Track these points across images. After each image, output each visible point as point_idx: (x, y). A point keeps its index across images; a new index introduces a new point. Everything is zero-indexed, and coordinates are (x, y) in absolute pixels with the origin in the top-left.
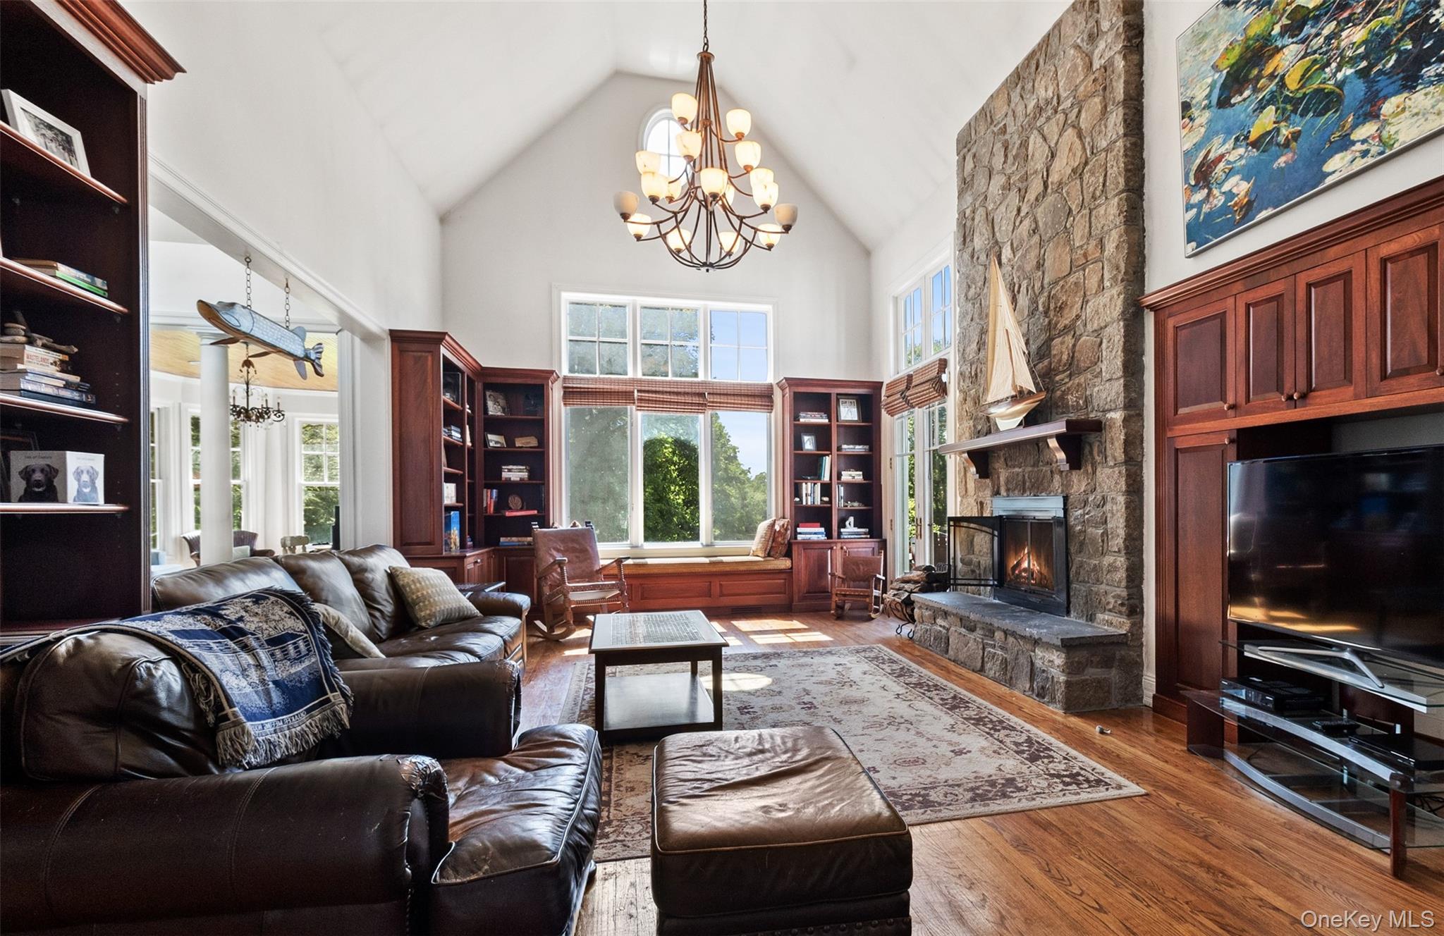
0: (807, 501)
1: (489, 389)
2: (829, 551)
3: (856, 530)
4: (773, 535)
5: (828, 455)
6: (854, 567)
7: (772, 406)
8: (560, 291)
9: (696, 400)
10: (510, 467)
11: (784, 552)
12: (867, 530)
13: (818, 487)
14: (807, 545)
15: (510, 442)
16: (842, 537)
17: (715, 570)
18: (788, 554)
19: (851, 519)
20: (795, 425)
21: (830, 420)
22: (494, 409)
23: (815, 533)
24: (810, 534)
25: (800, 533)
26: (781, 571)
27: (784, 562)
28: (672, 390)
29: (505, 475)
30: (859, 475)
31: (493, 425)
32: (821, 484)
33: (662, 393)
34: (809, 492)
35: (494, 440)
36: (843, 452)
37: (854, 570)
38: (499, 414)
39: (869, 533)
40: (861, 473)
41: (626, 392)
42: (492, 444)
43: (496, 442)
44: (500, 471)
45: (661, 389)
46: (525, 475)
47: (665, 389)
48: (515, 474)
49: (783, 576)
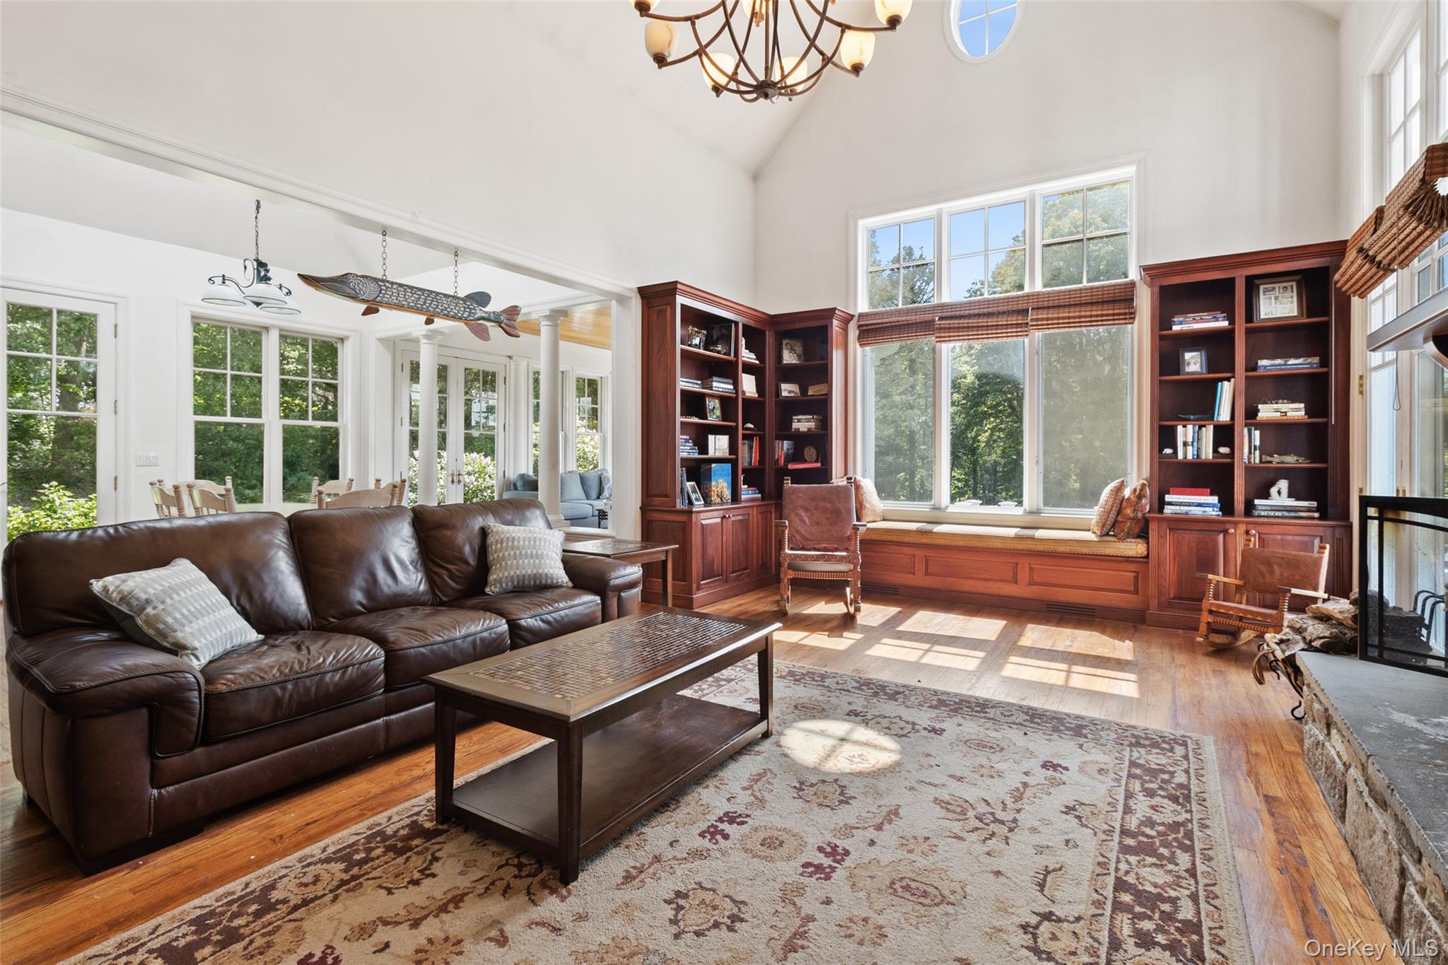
0: (1186, 453)
1: (785, 337)
2: (1221, 537)
3: (1292, 502)
4: (1119, 504)
5: (1228, 379)
6: (1263, 568)
7: (1133, 313)
8: (857, 219)
9: (1014, 320)
10: (800, 417)
11: (1137, 530)
12: (1315, 504)
13: (1208, 433)
14: (1181, 524)
15: (804, 390)
16: (1256, 513)
17: (1021, 547)
18: (1143, 535)
19: (1283, 485)
20: (1162, 338)
21: (1232, 322)
22: (789, 358)
23: (1200, 505)
24: (1189, 505)
25: (1170, 504)
26: (1128, 559)
27: (1133, 546)
28: (982, 311)
29: (795, 425)
30: (1298, 410)
31: (788, 374)
32: (1215, 427)
33: (970, 316)
34: (1190, 439)
35: (788, 390)
36: (1260, 372)
37: (1261, 572)
38: (794, 362)
39: (1317, 509)
40: (1302, 405)
41: (925, 322)
42: (784, 394)
43: (790, 392)
44: (791, 422)
45: (967, 312)
46: (812, 425)
47: (972, 312)
48: (803, 424)
49: (1132, 567)
